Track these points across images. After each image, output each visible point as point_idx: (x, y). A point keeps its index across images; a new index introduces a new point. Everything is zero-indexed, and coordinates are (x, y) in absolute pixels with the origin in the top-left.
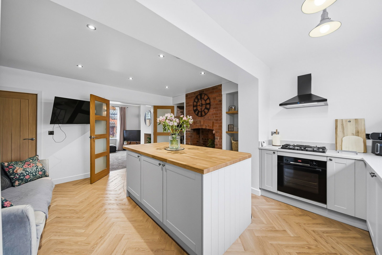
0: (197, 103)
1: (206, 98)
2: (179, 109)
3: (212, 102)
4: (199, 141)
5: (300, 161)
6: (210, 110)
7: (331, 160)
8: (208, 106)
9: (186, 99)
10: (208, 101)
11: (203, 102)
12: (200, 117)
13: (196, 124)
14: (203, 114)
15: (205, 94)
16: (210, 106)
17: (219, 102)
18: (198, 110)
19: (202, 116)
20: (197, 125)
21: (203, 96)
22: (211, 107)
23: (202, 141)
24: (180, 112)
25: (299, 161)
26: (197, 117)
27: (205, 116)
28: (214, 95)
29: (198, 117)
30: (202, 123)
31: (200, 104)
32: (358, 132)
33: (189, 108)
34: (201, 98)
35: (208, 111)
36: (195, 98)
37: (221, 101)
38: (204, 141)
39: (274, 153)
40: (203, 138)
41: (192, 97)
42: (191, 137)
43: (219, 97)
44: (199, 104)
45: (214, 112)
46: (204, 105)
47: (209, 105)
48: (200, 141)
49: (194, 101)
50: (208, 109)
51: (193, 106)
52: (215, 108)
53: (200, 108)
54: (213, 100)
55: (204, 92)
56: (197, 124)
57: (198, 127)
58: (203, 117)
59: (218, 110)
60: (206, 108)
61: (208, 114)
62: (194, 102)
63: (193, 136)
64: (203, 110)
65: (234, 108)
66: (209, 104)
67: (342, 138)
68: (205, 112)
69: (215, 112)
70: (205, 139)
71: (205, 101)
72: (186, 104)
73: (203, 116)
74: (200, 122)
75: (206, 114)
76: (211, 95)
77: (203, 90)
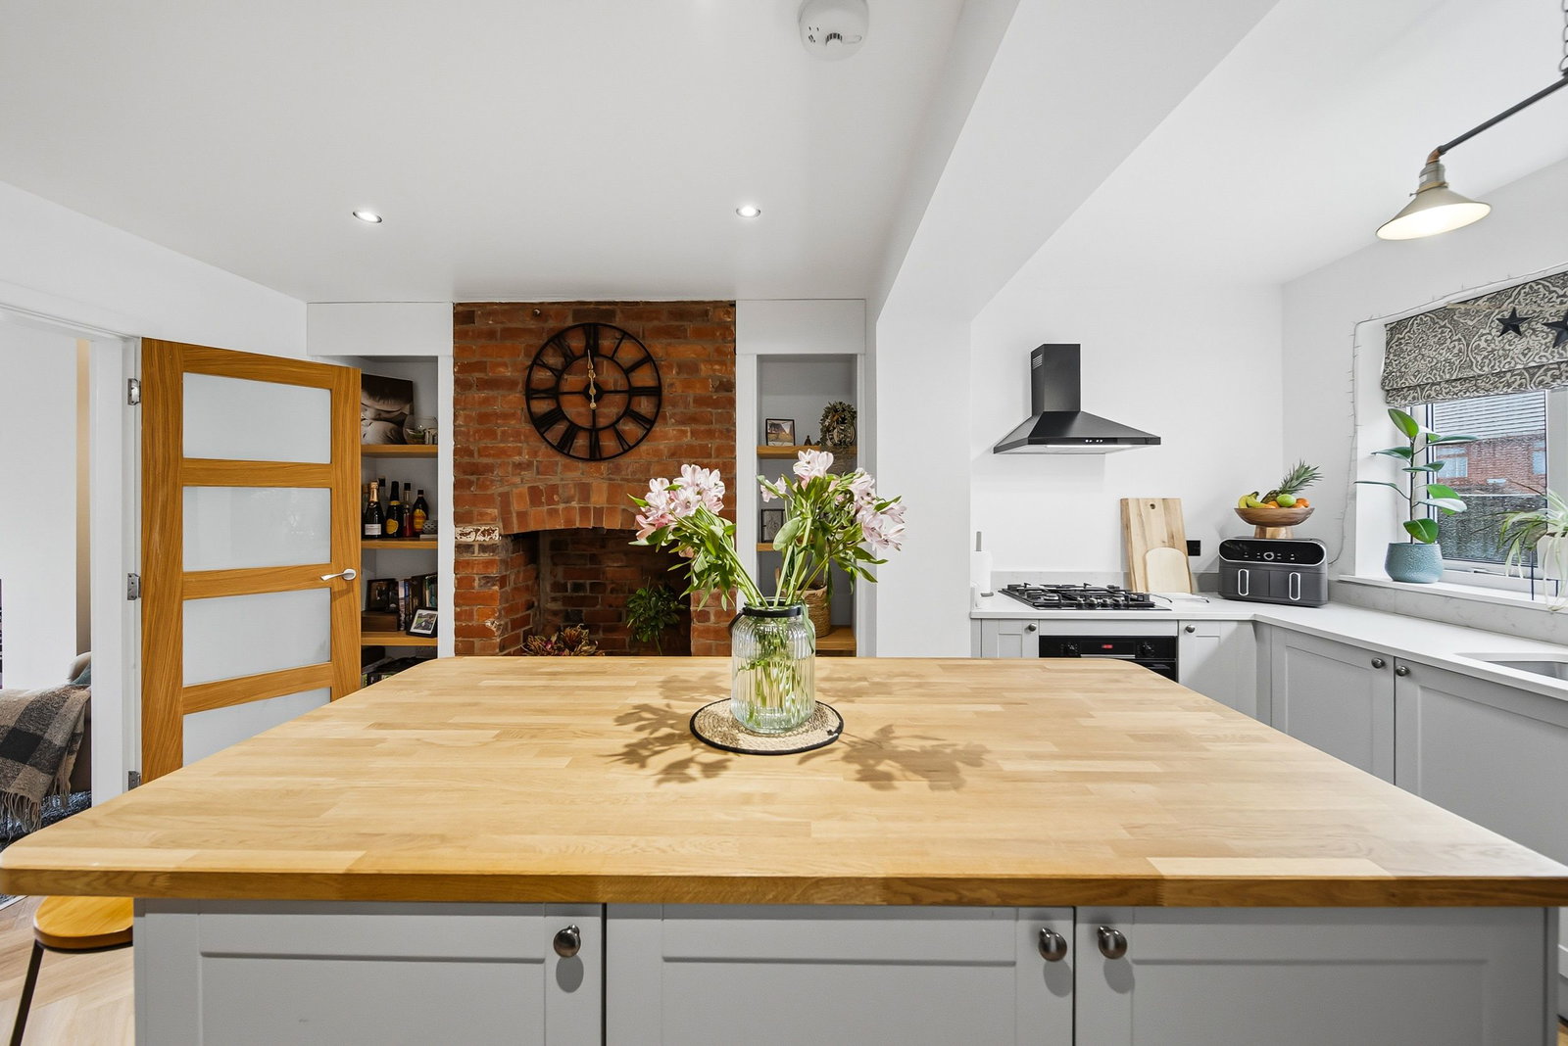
0: (559, 374)
1: (628, 353)
2: (365, 394)
3: (672, 385)
4: (536, 604)
5: (1110, 647)
6: (657, 428)
7: (1190, 630)
8: (644, 406)
9: (458, 335)
10: (643, 378)
11: (611, 377)
12: (581, 465)
13: (550, 501)
14: (609, 443)
15: (625, 335)
16: (659, 406)
17: (717, 390)
18: (565, 418)
19: (595, 454)
20: (556, 511)
21: (606, 343)
22: (668, 410)
23: (554, 599)
24: (369, 414)
25: (1105, 647)
26: (560, 459)
27: (624, 461)
28: (687, 351)
29: (568, 461)
30: (599, 499)
31: (588, 387)
32: (1173, 537)
33: (486, 401)
34: (594, 349)
35: (649, 430)
36: (546, 344)
37: (729, 386)
38: (567, 601)
39: (1031, 629)
40: (565, 585)
41: (510, 333)
42: (503, 581)
43: (717, 367)
44: (572, 381)
45: (688, 439)
46: (616, 392)
47: (653, 400)
48: (539, 601)
49: (537, 362)
50: (648, 423)
51: (520, 387)
52: (692, 419)
53: (582, 410)
54: (678, 373)
55: (618, 322)
56: (561, 506)
57: (568, 521)
58: (604, 466)
59: (710, 434)
60: (630, 414)
61: (644, 447)
62: (534, 363)
63: (512, 577)
64: (602, 422)
65: (787, 431)
66: (655, 392)
67: (1144, 556)
68: (620, 437)
69: (696, 443)
70: (577, 587)
71: (628, 371)
72: (462, 368)
73: (604, 455)
74: (585, 491)
75: (627, 448)
76: (670, 344)
77: (607, 307)
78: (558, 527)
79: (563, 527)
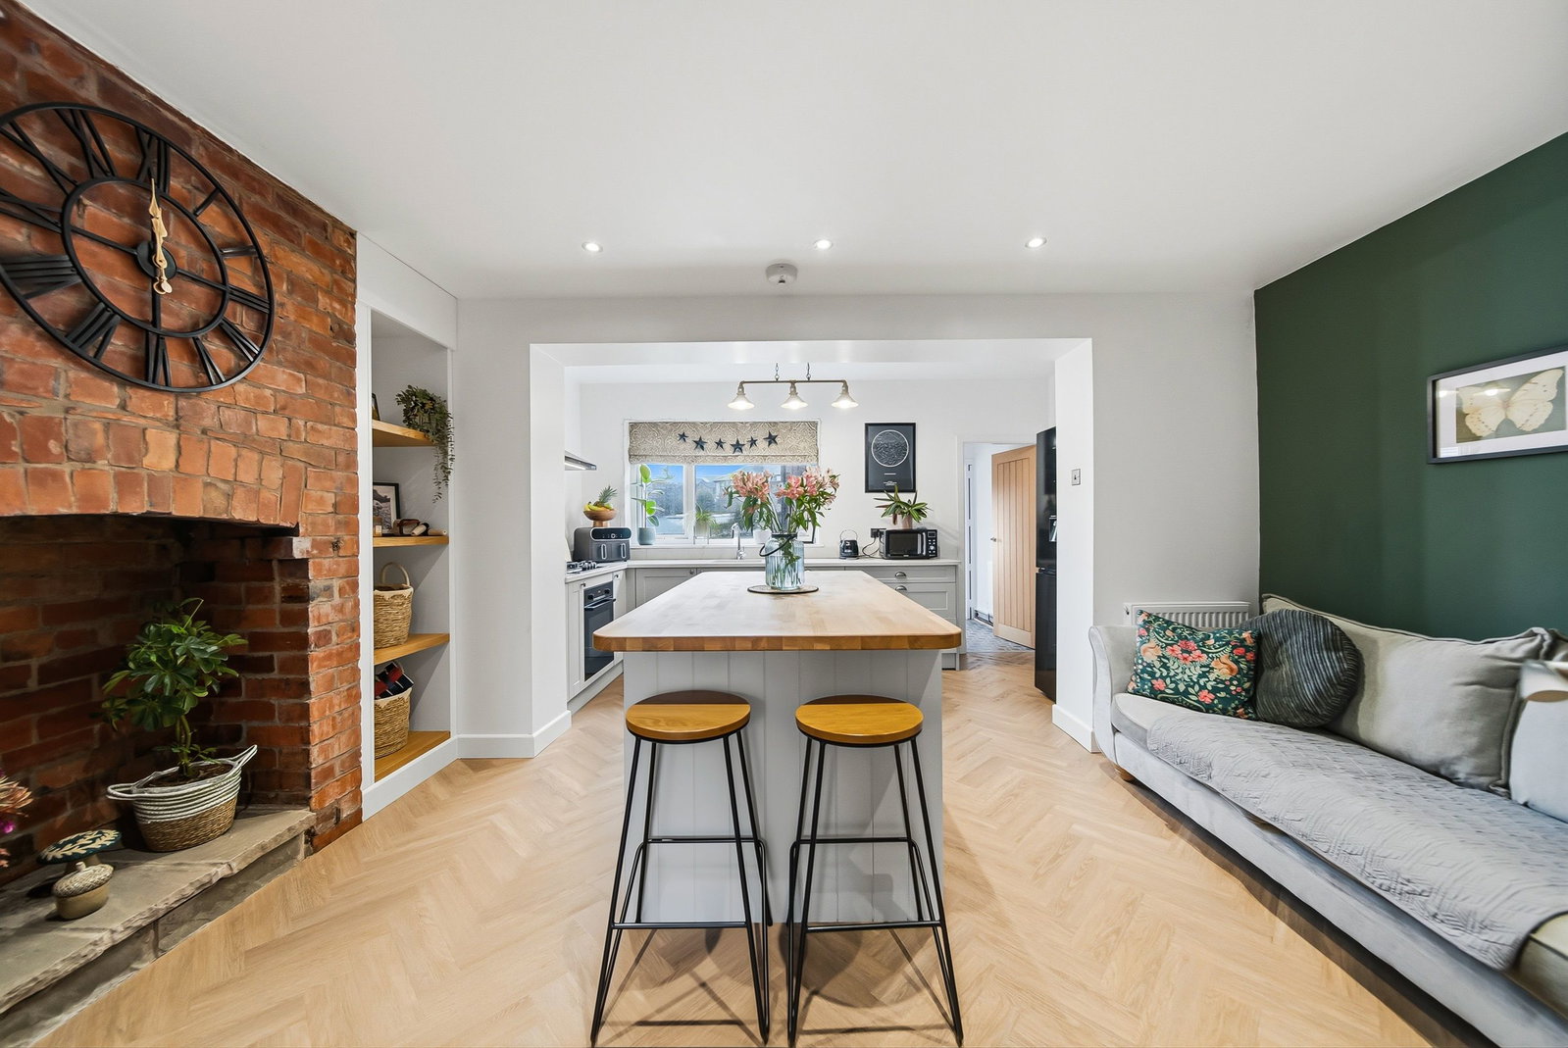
1: (218, 223)
8: (242, 320)
10: (244, 276)
12: (120, 390)
13: (39, 454)
14: (179, 367)
15: (214, 187)
16: (266, 329)
17: (337, 336)
22: (275, 340)
27: (205, 399)
28: (299, 264)
29: (91, 377)
35: (246, 363)
37: (350, 337)
39: (583, 585)
43: (336, 306)
45: (302, 391)
47: (257, 317)
50: (246, 351)
52: (308, 366)
54: (292, 291)
56: (70, 467)
57: (88, 498)
58: (166, 402)
60: (218, 324)
68: (198, 356)
71: (217, 251)
73: (167, 382)
76: (278, 243)
77: (176, 120)
78: (63, 511)
79: (75, 511)
